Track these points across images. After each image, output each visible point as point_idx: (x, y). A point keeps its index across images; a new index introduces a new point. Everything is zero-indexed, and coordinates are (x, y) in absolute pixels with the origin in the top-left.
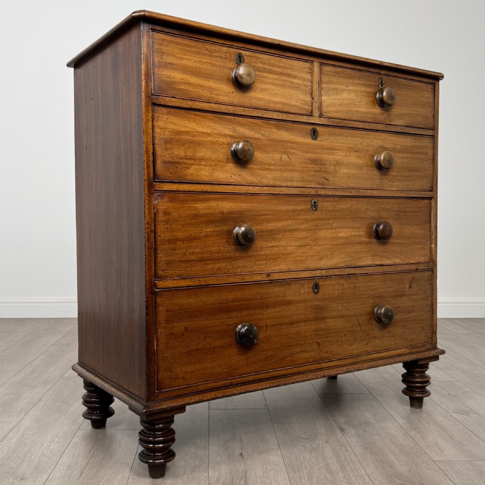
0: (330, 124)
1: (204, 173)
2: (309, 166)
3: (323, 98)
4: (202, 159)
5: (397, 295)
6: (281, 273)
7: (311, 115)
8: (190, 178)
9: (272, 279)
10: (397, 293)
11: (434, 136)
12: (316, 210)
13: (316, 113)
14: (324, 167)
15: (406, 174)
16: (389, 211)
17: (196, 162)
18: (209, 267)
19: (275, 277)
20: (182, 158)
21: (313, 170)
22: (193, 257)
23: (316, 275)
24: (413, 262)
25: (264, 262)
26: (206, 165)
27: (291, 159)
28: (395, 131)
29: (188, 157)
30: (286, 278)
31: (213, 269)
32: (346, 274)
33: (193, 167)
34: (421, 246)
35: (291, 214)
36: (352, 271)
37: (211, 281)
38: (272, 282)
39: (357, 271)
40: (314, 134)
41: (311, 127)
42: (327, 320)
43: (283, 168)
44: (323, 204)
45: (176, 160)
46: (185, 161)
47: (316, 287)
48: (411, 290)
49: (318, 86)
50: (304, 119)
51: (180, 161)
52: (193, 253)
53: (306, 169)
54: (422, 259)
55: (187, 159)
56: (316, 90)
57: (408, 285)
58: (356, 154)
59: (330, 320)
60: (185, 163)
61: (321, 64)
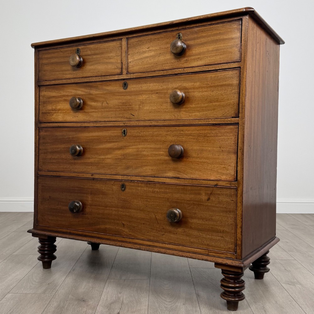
0: (134, 77)
1: (60, 117)
2: (120, 107)
3: (129, 61)
4: (59, 110)
5: (194, 203)
6: (100, 175)
7: (121, 73)
8: (53, 120)
9: (94, 177)
10: (194, 202)
11: (240, 67)
12: (125, 136)
13: (125, 72)
14: (131, 107)
15: (206, 105)
16: (188, 136)
17: (57, 112)
18: (61, 167)
19: (96, 176)
20: (50, 110)
21: (123, 109)
22: (54, 161)
23: (123, 179)
24: (212, 179)
25: (90, 167)
26: (61, 113)
27: (108, 104)
28: (192, 71)
29: (53, 109)
30: (103, 178)
31: (63, 168)
32: (147, 181)
33: (55, 114)
34: (223, 166)
35: (108, 138)
36: (152, 179)
37: (62, 174)
38: (94, 179)
39: (156, 180)
40: (125, 86)
41: (123, 82)
42: (130, 210)
43: (103, 110)
44: (130, 132)
45: (48, 112)
46: (52, 111)
47: (123, 186)
48: (209, 201)
49: (125, 54)
50: (116, 78)
51: (50, 112)
52: (54, 159)
53: (118, 110)
54: (223, 177)
55: (52, 110)
56: (124, 57)
57: (206, 198)
58: (157, 94)
59: (133, 211)
60: (51, 113)
61: (128, 39)
